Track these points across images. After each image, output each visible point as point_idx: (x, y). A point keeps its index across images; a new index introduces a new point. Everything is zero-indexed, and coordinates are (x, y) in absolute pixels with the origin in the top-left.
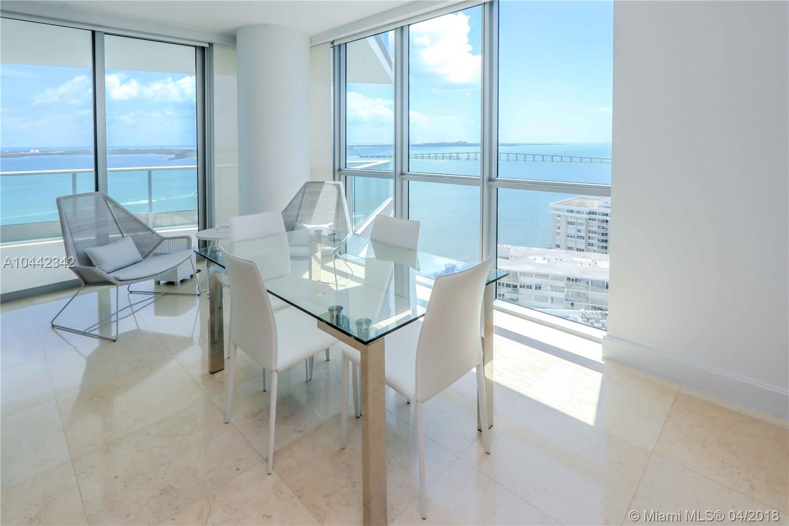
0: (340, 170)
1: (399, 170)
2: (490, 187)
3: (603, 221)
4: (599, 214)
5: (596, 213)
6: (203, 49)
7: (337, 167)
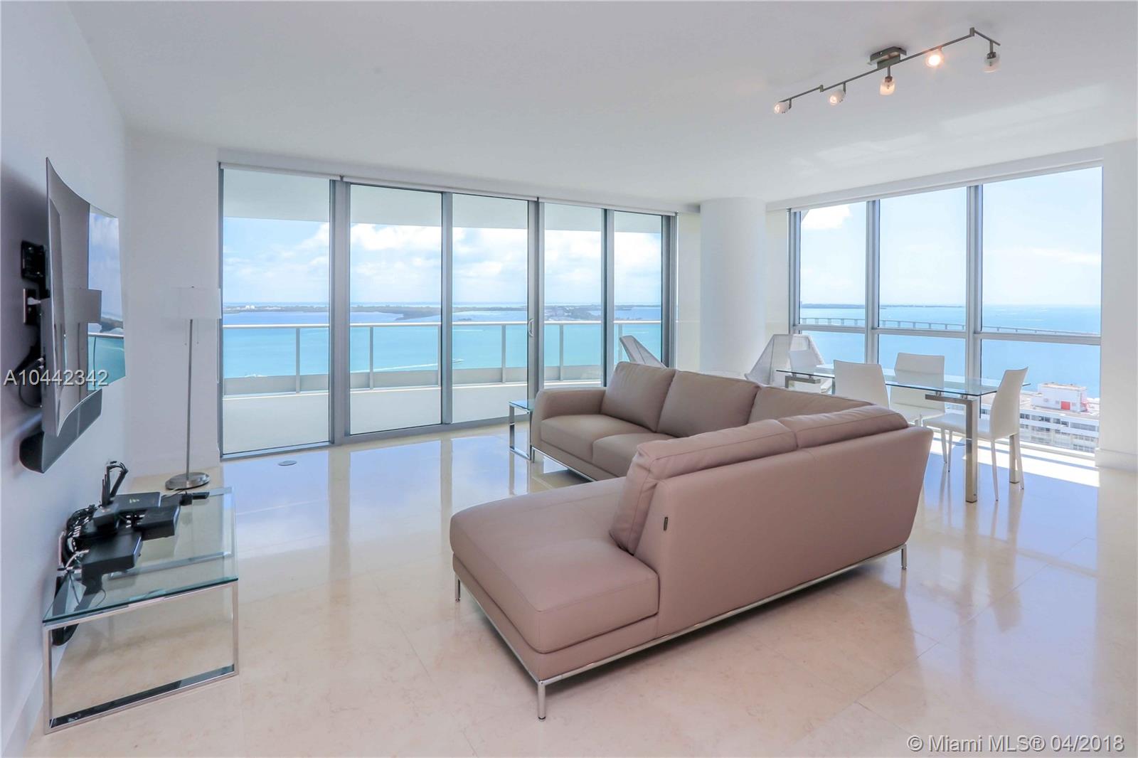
0: (794, 325)
1: (870, 326)
2: (975, 339)
3: (1041, 429)
4: (1034, 418)
5: (1027, 417)
6: (668, 218)
7: (792, 323)
